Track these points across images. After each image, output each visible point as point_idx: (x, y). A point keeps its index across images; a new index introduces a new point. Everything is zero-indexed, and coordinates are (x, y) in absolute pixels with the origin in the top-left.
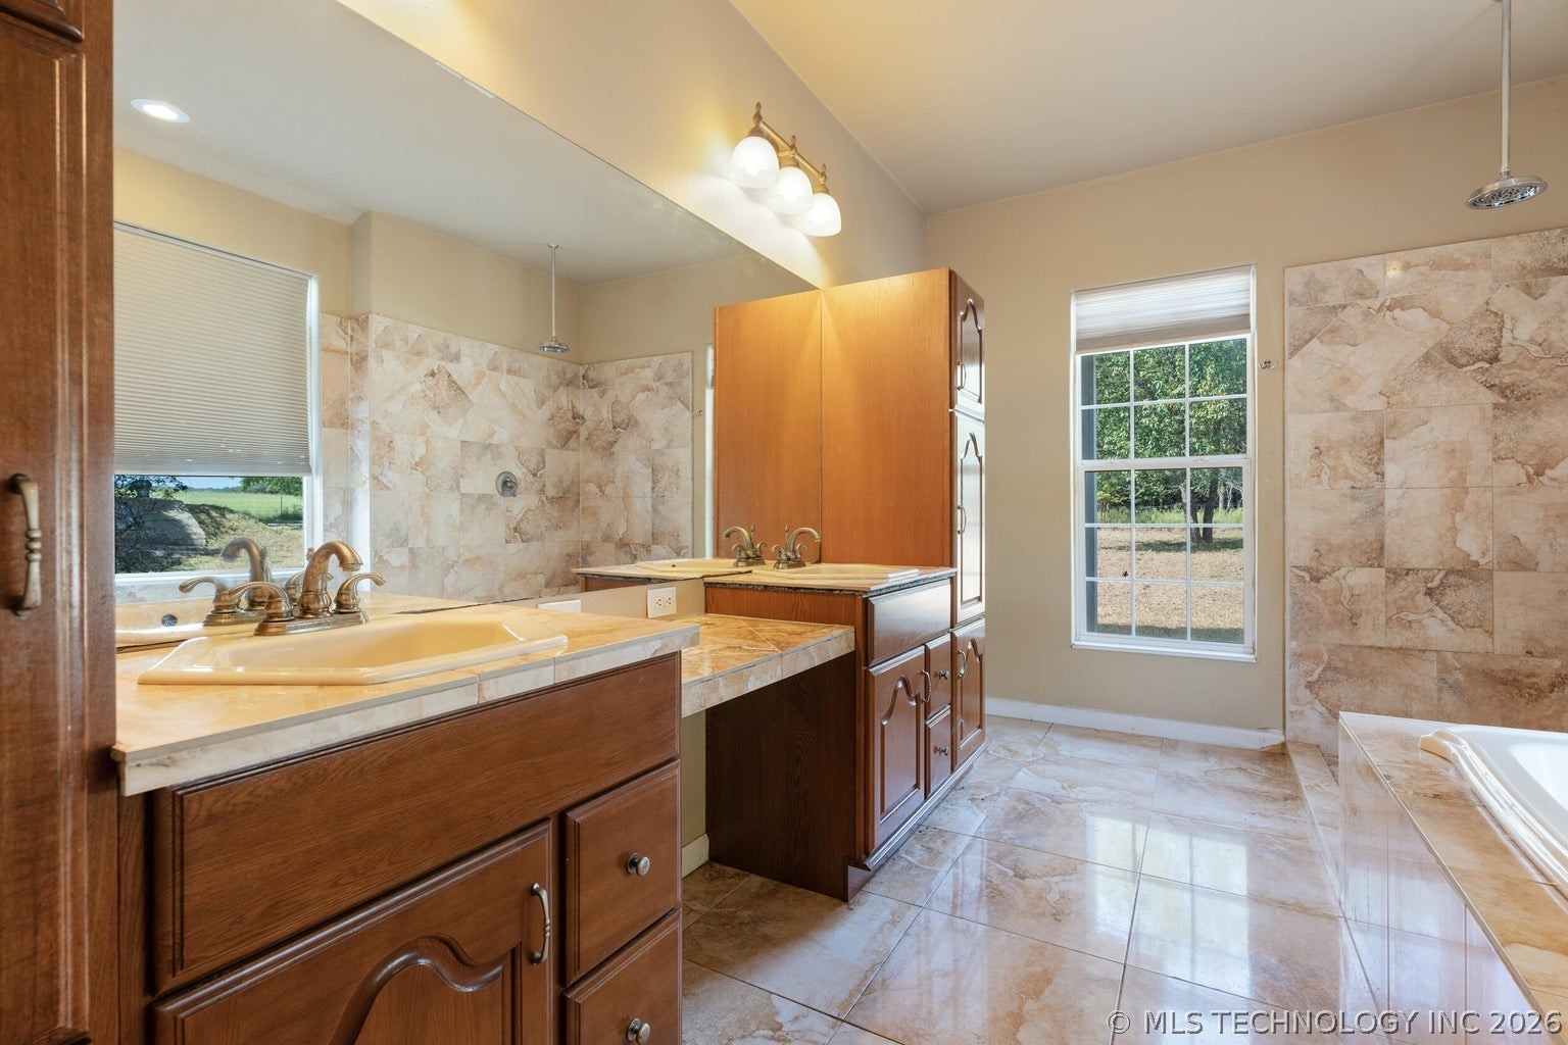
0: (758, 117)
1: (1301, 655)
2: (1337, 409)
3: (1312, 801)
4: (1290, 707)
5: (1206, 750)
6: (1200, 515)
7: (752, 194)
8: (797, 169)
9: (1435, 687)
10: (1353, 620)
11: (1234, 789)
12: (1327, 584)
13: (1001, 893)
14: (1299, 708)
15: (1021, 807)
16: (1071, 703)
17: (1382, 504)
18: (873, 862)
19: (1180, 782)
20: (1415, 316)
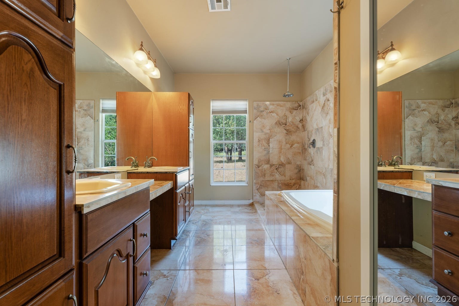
0: (142, 45)
1: (256, 183)
2: (262, 132)
3: (259, 211)
4: (254, 194)
5: (239, 206)
6: (229, 154)
7: (138, 65)
8: (150, 60)
9: (277, 187)
10: (264, 175)
11: (245, 212)
12: (260, 168)
13: (205, 240)
14: (255, 194)
15: (204, 223)
16: (210, 200)
17: (269, 152)
18: (177, 238)
19: (235, 213)
20: (274, 114)
